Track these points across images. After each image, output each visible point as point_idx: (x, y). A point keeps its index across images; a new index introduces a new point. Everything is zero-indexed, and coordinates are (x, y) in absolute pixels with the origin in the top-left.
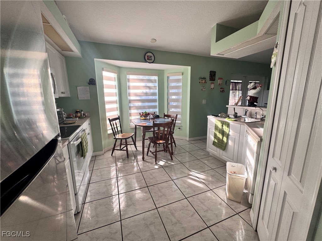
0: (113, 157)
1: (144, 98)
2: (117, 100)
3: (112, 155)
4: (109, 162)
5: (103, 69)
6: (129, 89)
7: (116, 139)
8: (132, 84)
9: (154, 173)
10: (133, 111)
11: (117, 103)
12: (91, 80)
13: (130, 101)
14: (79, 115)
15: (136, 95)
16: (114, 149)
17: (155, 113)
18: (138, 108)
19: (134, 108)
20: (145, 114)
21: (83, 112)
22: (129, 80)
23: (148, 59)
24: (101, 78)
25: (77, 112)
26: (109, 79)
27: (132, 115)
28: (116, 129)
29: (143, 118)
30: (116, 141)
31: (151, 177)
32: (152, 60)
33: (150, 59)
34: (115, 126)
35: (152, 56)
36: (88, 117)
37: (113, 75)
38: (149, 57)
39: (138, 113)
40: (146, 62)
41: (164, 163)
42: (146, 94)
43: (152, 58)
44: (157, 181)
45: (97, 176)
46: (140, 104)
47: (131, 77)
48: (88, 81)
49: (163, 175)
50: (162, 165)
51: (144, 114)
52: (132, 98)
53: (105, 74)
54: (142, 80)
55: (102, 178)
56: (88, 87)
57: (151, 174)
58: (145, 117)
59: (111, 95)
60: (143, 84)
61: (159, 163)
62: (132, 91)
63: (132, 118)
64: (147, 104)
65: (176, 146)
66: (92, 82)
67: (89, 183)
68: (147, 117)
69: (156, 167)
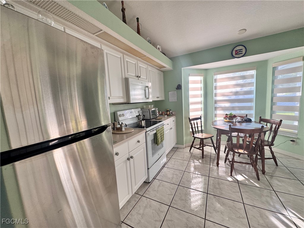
0: (190, 153)
1: (233, 97)
2: (202, 101)
3: (190, 151)
4: (185, 156)
5: (189, 75)
6: (216, 89)
7: (195, 138)
8: (219, 84)
9: (222, 184)
10: (219, 112)
11: (202, 104)
12: (178, 86)
13: (216, 102)
14: (168, 113)
15: (223, 95)
16: (192, 146)
17: (247, 115)
18: (224, 109)
19: (220, 109)
20: (230, 117)
21: (171, 111)
22: (216, 80)
23: (236, 54)
24: (187, 83)
25: (167, 111)
26: (195, 82)
27: (217, 116)
28: (196, 128)
29: (228, 120)
30: (194, 139)
31: (217, 186)
32: (242, 53)
33: (239, 53)
34: (196, 126)
35: (242, 49)
36: (174, 115)
37: (200, 78)
38: (238, 51)
39: (223, 114)
40: (233, 57)
41: (244, 179)
42: (236, 93)
43: (242, 51)
44: (222, 194)
45: (171, 164)
46: (227, 105)
47: (219, 77)
48: (176, 87)
49: (234, 192)
50: (239, 179)
51: (228, 116)
52: (219, 98)
53: (191, 78)
54: (233, 78)
55: (173, 167)
56: (176, 91)
57: (219, 184)
58: (229, 119)
59: (195, 96)
60: (233, 82)
61: (235, 177)
62: (219, 91)
63: (218, 119)
64: (236, 104)
65: (277, 165)
66: (179, 87)
67: (163, 167)
68: (233, 119)
69: (230, 179)
